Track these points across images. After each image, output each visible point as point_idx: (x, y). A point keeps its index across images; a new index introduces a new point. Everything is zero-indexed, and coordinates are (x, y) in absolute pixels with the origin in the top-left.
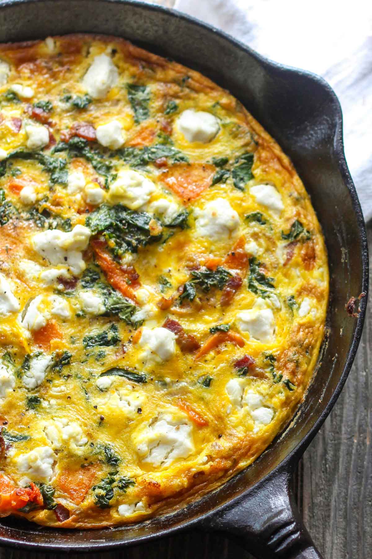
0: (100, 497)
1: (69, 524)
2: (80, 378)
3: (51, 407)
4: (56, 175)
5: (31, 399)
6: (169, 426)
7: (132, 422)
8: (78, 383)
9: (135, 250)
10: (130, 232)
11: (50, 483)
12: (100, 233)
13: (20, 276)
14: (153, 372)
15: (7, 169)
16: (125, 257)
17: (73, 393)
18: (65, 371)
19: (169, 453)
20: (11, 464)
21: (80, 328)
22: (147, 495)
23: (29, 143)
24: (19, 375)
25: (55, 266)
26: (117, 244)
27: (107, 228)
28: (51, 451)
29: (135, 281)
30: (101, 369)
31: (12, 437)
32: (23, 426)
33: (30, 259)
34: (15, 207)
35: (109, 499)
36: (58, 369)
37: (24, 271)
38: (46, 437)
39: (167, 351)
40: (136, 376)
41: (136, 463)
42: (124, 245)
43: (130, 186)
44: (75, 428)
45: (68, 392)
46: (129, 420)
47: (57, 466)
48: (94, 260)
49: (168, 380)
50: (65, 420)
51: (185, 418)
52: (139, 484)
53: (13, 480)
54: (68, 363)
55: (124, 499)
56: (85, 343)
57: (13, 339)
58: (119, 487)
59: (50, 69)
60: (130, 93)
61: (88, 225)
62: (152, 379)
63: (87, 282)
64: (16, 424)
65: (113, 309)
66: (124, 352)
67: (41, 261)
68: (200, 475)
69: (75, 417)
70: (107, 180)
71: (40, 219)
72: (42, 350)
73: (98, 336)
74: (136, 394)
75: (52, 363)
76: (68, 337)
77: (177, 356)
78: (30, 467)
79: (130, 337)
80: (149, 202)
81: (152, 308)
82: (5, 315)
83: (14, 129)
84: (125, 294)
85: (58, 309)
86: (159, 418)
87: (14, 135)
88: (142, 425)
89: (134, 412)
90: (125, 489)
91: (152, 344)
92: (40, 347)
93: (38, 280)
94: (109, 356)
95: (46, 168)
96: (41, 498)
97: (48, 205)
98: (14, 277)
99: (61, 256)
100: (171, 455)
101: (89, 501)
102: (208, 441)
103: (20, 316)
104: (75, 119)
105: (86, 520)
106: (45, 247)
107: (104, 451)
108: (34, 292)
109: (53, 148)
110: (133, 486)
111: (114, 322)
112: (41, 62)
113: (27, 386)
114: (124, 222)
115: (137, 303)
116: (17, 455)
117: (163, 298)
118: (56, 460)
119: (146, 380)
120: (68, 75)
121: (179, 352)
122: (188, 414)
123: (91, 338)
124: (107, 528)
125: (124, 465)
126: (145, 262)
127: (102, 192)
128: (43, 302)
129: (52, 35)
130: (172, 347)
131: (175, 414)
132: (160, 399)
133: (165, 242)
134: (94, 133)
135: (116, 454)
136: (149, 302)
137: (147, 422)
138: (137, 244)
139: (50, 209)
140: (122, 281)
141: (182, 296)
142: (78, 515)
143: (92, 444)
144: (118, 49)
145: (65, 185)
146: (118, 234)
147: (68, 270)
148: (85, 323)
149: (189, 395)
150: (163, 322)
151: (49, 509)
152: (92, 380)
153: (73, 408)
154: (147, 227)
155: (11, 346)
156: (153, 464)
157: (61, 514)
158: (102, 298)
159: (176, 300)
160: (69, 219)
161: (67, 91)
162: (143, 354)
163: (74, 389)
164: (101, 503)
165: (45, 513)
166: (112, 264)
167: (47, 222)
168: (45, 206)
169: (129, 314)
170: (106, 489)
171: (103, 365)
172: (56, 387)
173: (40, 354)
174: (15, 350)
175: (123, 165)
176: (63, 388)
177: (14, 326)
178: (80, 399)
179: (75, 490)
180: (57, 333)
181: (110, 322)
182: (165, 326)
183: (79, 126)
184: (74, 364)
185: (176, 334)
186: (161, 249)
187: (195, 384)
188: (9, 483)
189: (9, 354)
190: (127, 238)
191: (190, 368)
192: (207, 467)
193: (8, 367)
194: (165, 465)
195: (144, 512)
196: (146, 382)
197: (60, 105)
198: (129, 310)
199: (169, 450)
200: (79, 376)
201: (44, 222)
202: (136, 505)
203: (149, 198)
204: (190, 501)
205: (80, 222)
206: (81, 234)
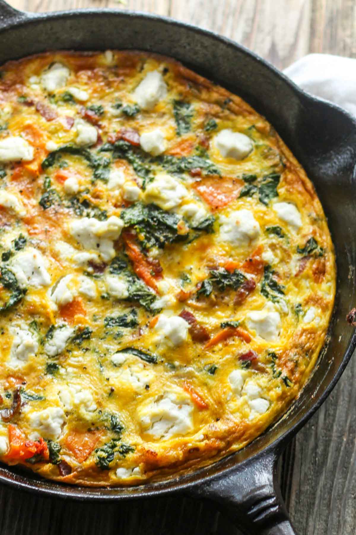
0: (101, 459)
1: (70, 479)
2: (97, 352)
3: (67, 374)
4: (99, 172)
5: (50, 365)
6: (172, 404)
7: (139, 396)
8: (95, 356)
9: (162, 246)
10: (159, 229)
11: (58, 441)
12: (132, 226)
13: (55, 256)
14: (164, 355)
15: (56, 161)
16: (152, 251)
17: (89, 365)
18: (85, 345)
19: (169, 429)
20: (25, 420)
21: (103, 308)
22: (144, 462)
23: (78, 140)
24: (42, 342)
25: (88, 250)
26: (146, 238)
27: (139, 223)
28: (62, 412)
29: (158, 274)
30: (118, 347)
31: (29, 396)
32: (40, 388)
33: (66, 241)
34: (58, 195)
35: (110, 461)
36: (78, 341)
37: (59, 251)
38: (59, 400)
39: (179, 338)
40: (149, 357)
41: (138, 433)
42: (153, 240)
43: (165, 188)
44: (87, 395)
45: (85, 363)
46: (137, 394)
47: (65, 427)
48: (124, 250)
49: (177, 363)
50: (79, 387)
51: (188, 399)
52: (139, 451)
53: (25, 433)
54: (88, 338)
55: (122, 463)
56: (106, 322)
57: (41, 310)
58: (120, 452)
59: (105, 78)
60: (175, 108)
61: (122, 217)
62: (162, 362)
63: (115, 269)
64: (34, 385)
65: (135, 295)
66: (140, 335)
67: (76, 245)
68: (195, 451)
69: (88, 386)
70: (144, 182)
71: (79, 208)
72: (66, 323)
73: (119, 318)
74: (146, 372)
75: (74, 335)
76: (92, 315)
77: (188, 344)
78: (41, 424)
79: (147, 322)
80: (180, 205)
81: (171, 299)
82: (36, 288)
83: (67, 126)
84: (148, 283)
85: (85, 289)
86: (164, 396)
87: (66, 131)
88: (148, 401)
89: (142, 388)
90: (125, 454)
91: (167, 330)
92: (65, 320)
93: (71, 261)
94: (127, 337)
95: (91, 164)
96: (47, 452)
97: (88, 196)
98: (50, 256)
99: (94, 242)
100: (171, 430)
101: (91, 461)
102: (206, 422)
103: (50, 290)
104: (122, 124)
105: (86, 479)
106: (81, 232)
107: (110, 419)
108: (65, 271)
109: (99, 147)
110: (133, 452)
111: (134, 308)
112: (99, 71)
113: (49, 354)
114: (155, 219)
115: (158, 292)
116: (31, 412)
117: (182, 291)
118: (66, 421)
119: (157, 361)
120: (121, 86)
121: (190, 340)
122: (191, 395)
123: (112, 319)
124: (104, 487)
125: (127, 433)
126: (169, 258)
127: (138, 190)
128: (73, 281)
129: (112, 49)
130: (184, 335)
131: (180, 394)
132: (167, 380)
133: (190, 242)
134: (139, 139)
135: (121, 423)
136: (169, 293)
137: (153, 398)
138: (164, 241)
139: (90, 201)
140: (147, 272)
141: (199, 291)
142: (80, 471)
143: (101, 411)
144: (170, 68)
145: (106, 181)
146: (148, 229)
147: (99, 256)
148: (108, 305)
149: (195, 379)
150: (179, 312)
151: (53, 464)
152: (108, 356)
153: (88, 377)
154: (175, 227)
155: (38, 316)
156: (154, 436)
157: (63, 469)
158: (127, 285)
159: (194, 294)
160: (106, 211)
161: (119, 99)
162: (158, 338)
163: (90, 361)
164: (102, 464)
165: (50, 467)
166: (139, 255)
167: (86, 211)
168: (86, 198)
169: (149, 302)
170: (107, 452)
171: (119, 343)
172: (75, 357)
173: (64, 326)
174: (42, 319)
175: (161, 171)
176: (80, 359)
177: (43, 298)
178: (95, 371)
179: (80, 450)
180: (82, 310)
181: (131, 306)
182: (181, 315)
183: (126, 131)
184: (93, 339)
185: (190, 324)
186: (186, 248)
187: (201, 370)
188: (20, 435)
189: (35, 323)
190: (156, 234)
191: (199, 356)
192: (202, 444)
193: (33, 334)
194: (164, 439)
195: (139, 477)
196: (157, 363)
197: (110, 110)
198: (150, 298)
199: (170, 426)
200: (97, 350)
201: (83, 211)
202: (133, 470)
203: (180, 201)
204: (183, 473)
205: (115, 214)
206: (115, 225)
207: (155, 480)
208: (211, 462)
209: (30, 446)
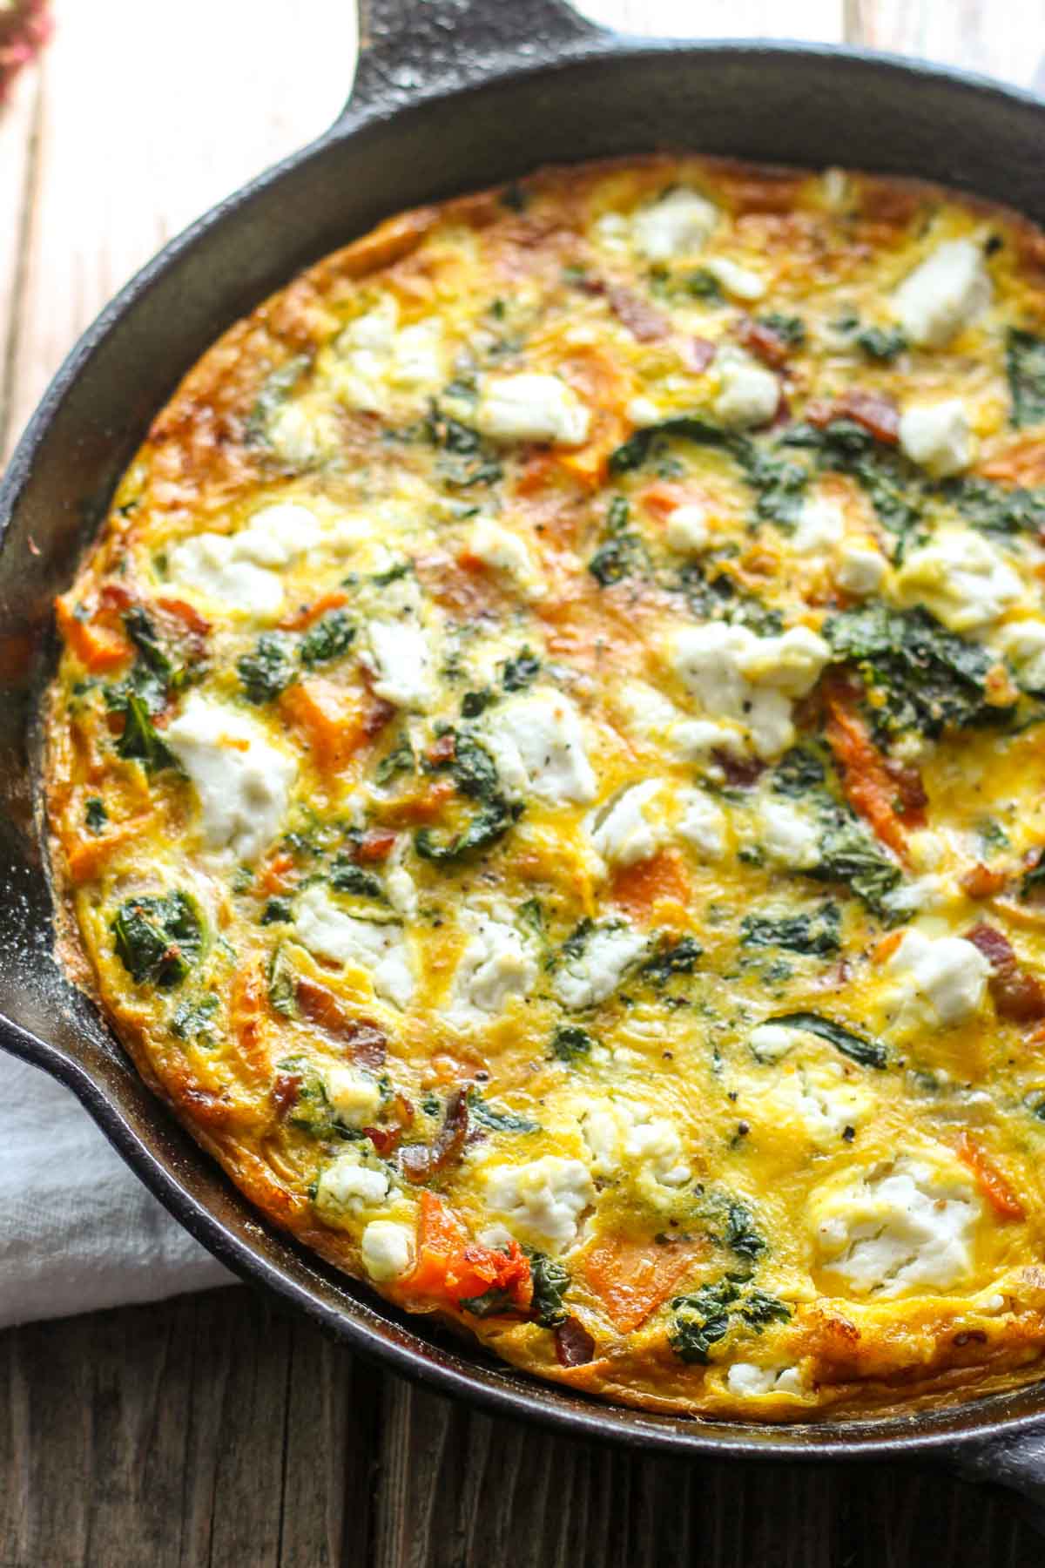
0: (689, 1329)
1: (587, 1377)
2: (709, 1014)
3: (614, 1064)
4: (772, 500)
5: (567, 1033)
6: (918, 1193)
7: (822, 1158)
8: (701, 1026)
9: (934, 731)
10: (932, 682)
11: (563, 1258)
12: (852, 663)
13: (618, 720)
14: (907, 1046)
15: (650, 458)
16: (903, 741)
17: (680, 1047)
18: (675, 987)
19: (900, 1266)
20: (471, 1184)
21: (741, 889)
22: (816, 1355)
23: (722, 404)
24: (550, 965)
25: (715, 718)
26: (891, 702)
27: (875, 657)
28: (585, 1176)
29: (914, 810)
30: (768, 1007)
31: (493, 1116)
32: (527, 1096)
33: (654, 685)
34: (645, 552)
35: (712, 1339)
36: (657, 974)
37: (631, 710)
38: (582, 1137)
39: (962, 1000)
40: (861, 1045)
41: (808, 1265)
42: (909, 711)
43: (960, 568)
44: (665, 1134)
45: (671, 1040)
46: (816, 1150)
47: (590, 1220)
48: (821, 730)
49: (943, 1075)
50: (643, 1109)
51: (967, 1183)
52: (802, 1319)
53: (466, 1224)
54: (688, 970)
55: (750, 1349)
56: (745, 932)
57: (561, 871)
58: (747, 1317)
59: (818, 243)
60: (1010, 351)
61: (827, 635)
62: (901, 1065)
63: (788, 781)
64: (511, 1085)
65: (838, 863)
66: (843, 979)
67: (682, 698)
68: (973, 1342)
69: (671, 1110)
70: (900, 546)
71: (703, 595)
72: (627, 918)
73: (785, 922)
74: (849, 1090)
75: (647, 956)
76: (704, 904)
77: (981, 1022)
78: (520, 1204)
79: (867, 946)
80: (997, 623)
81: (947, 886)
82: (552, 805)
83: (692, 361)
84: (884, 834)
85: (695, 827)
86: (898, 1166)
87: (691, 375)
88: (847, 1173)
89: (833, 1134)
90: (761, 1324)
91: (925, 973)
92: (625, 910)
93: (662, 740)
94: (801, 980)
95: (752, 477)
96: (528, 1286)
97: (733, 565)
98: (602, 717)
99: (734, 693)
100: (906, 1272)
101: (657, 1330)
102: (1014, 1261)
103: (589, 819)
104: (853, 376)
105: (634, 1383)
106: (702, 662)
107: (727, 1214)
108: (642, 768)
109: (779, 433)
110: (785, 1322)
111: (833, 898)
112: (802, 221)
113: (565, 1000)
114: (922, 652)
115: (906, 864)
116: (491, 1163)
117: (981, 867)
118: (594, 1204)
119: (886, 1062)
120: (863, 271)
121: (990, 1013)
122: (978, 1174)
123: (764, 923)
124: (685, 1415)
125: (772, 1262)
126: (950, 769)
127: (883, 565)
128: (659, 798)
129: (848, 165)
130: (974, 993)
131: (943, 1166)
132: (910, 1119)
133: (1018, 730)
134: (896, 425)
135: (758, 1230)
136: (939, 869)
137: (861, 1168)
138: (943, 717)
139: (738, 579)
140: (884, 800)
141: (1032, 874)
142: (616, 1359)
143: (701, 1187)
144: (1009, 237)
145: (788, 528)
146: (899, 679)
147: (747, 738)
148: (757, 879)
149: (993, 1129)
150: (966, 927)
151: (542, 1324)
152: (740, 1028)
153: (674, 1083)
154: (980, 680)
155: (548, 886)
156: (851, 1280)
157: (570, 1346)
158: (819, 830)
159: (1014, 881)
160: (780, 612)
161: (847, 306)
162: (896, 992)
163: (686, 1037)
164: (688, 1343)
165: (530, 1332)
166: (865, 749)
167: (720, 606)
168: (726, 570)
169: (878, 886)
170: (708, 1311)
171: (779, 997)
172: (642, 1019)
173: (620, 925)
174: (558, 898)
175: (950, 519)
176: (658, 1027)
177: (569, 838)
178: (697, 1067)
179: (625, 1295)
180: (679, 884)
181: (825, 894)
182: (970, 937)
183: (864, 398)
184: (703, 976)
185: (994, 964)
186: (1003, 748)
187: (1015, 1105)
188: (453, 1227)
189: (536, 906)
190: (921, 696)
191: (1011, 1062)
192: (997, 1324)
193: (527, 936)
194: (883, 1294)
195: (800, 1399)
196: (883, 1067)
197: (822, 333)
198: (882, 875)
199: (903, 1257)
200: (708, 1008)
201: (712, 604)
202: (779, 1375)
203: (1000, 610)
204: (928, 1405)
205: (808, 623)
206: (803, 651)
207: (843, 1413)
208: (1019, 1381)
209: (480, 1263)
